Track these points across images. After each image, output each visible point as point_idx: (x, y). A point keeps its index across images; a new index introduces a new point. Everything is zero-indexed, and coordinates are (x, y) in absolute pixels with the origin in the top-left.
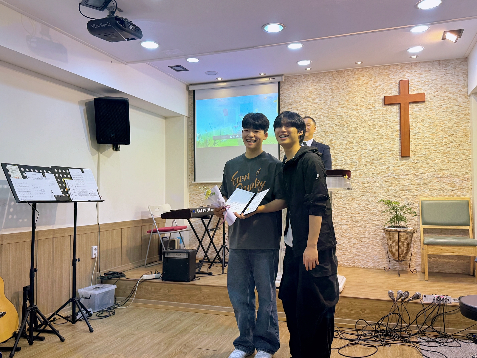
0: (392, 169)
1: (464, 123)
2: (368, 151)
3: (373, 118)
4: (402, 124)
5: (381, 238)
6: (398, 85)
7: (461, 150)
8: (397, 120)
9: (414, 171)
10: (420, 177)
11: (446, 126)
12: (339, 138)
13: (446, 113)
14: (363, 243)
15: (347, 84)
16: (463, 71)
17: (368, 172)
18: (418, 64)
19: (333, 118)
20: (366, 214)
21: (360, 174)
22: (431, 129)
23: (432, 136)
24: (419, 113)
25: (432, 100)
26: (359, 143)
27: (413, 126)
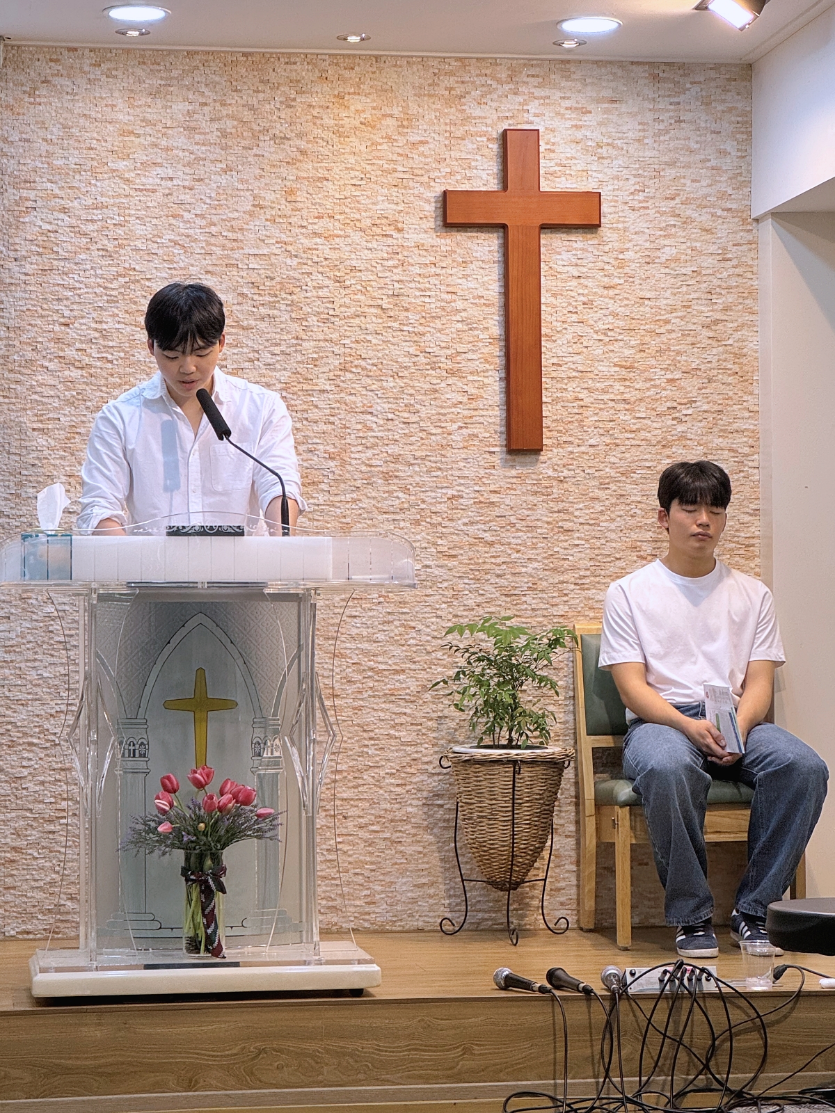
0: (472, 501)
1: (736, 325)
2: (374, 419)
3: (395, 278)
4: (513, 316)
5: (426, 798)
6: (495, 147)
7: (724, 433)
8: (493, 296)
9: (556, 515)
10: (578, 538)
11: (673, 335)
12: (257, 355)
13: (672, 280)
14: (350, 824)
15: (289, 120)
16: (738, 116)
17: (375, 514)
18: (573, 69)
19: (227, 261)
20: (365, 695)
21: (344, 520)
22: (621, 344)
23: (624, 372)
24: (577, 274)
25: (624, 222)
26: (338, 382)
27: (555, 323)
